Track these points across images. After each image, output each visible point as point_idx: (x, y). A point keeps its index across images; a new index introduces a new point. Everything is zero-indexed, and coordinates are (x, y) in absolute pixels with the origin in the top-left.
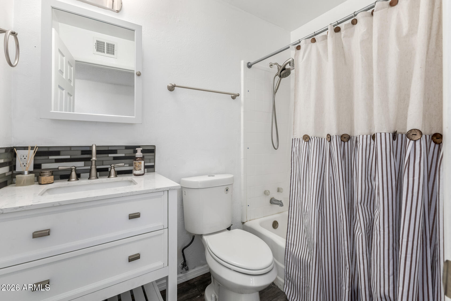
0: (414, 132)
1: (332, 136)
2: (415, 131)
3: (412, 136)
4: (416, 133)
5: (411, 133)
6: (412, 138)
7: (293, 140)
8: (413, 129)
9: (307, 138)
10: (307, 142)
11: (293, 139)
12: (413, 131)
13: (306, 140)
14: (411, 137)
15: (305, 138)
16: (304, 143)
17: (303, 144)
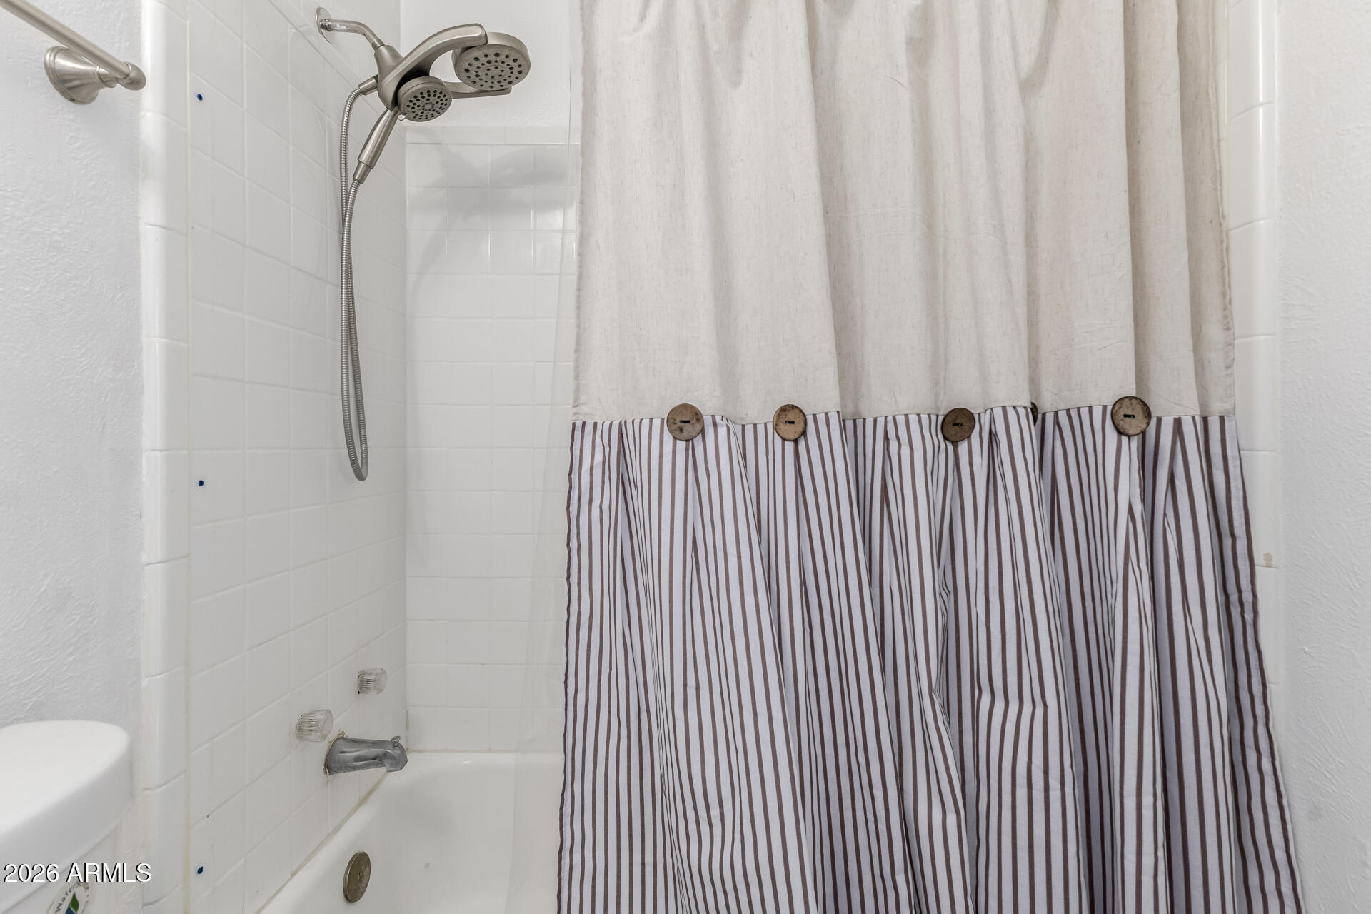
0: (1128, 408)
1: (815, 416)
2: (1131, 404)
3: (1122, 420)
4: (1133, 409)
5: (1121, 409)
6: (1125, 427)
7: (573, 430)
8: (1127, 397)
9: (688, 422)
10: (687, 441)
11: (574, 424)
12: (1126, 402)
13: (681, 430)
14: (1122, 423)
15: (678, 420)
16: (674, 446)
17: (671, 451)
